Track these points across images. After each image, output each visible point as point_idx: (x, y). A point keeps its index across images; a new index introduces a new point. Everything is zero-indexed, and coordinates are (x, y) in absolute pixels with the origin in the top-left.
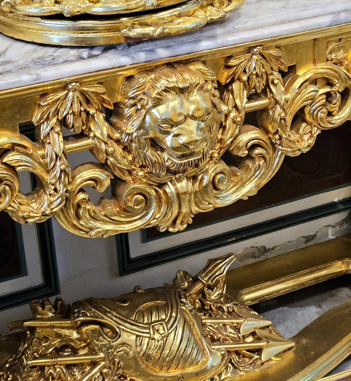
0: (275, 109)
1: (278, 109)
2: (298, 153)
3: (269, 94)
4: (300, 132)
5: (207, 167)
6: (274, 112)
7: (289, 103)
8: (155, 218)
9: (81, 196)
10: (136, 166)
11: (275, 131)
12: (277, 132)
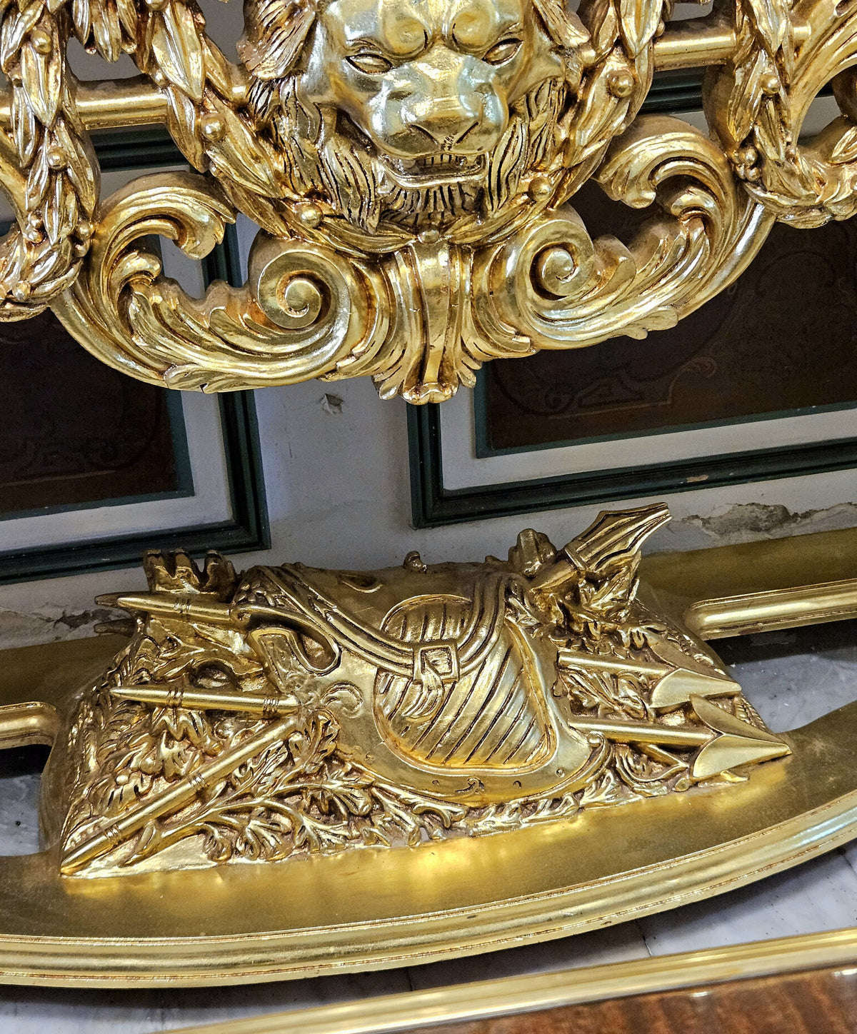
0: (753, 66)
1: (763, 65)
2: (816, 220)
3: (739, 15)
4: (835, 155)
5: (517, 223)
6: (747, 74)
7: (803, 52)
8: (351, 355)
9: (136, 262)
10: (295, 191)
11: (744, 137)
12: (750, 140)
